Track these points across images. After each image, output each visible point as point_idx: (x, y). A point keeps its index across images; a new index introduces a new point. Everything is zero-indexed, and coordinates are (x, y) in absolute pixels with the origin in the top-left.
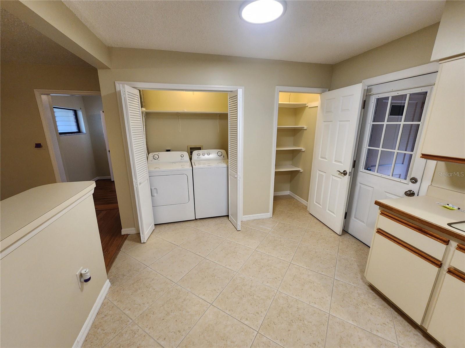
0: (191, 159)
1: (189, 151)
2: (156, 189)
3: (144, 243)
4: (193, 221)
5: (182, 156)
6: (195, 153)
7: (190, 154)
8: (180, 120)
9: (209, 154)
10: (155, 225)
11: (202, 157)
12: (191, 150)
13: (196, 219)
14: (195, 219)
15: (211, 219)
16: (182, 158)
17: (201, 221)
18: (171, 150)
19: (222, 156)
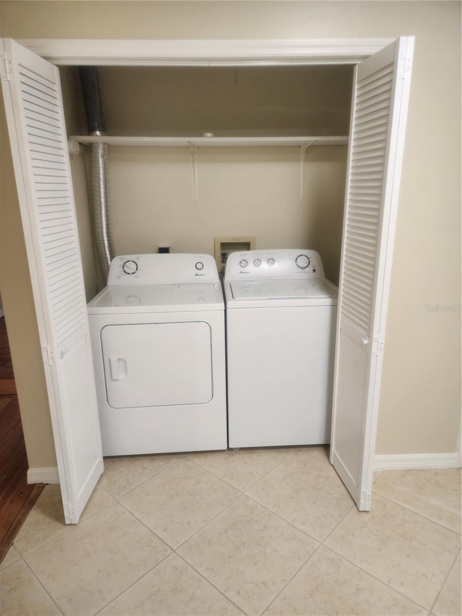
0: (222, 274)
1: (219, 252)
2: (124, 360)
3: (71, 524)
4: (221, 456)
5: (199, 266)
6: (234, 258)
7: (220, 259)
8: (196, 164)
9: (271, 260)
10: (105, 458)
11: (251, 268)
12: (226, 249)
13: (229, 449)
14: (225, 448)
15: (273, 454)
16: (199, 272)
17: (245, 456)
18: (171, 250)
19: (310, 269)
